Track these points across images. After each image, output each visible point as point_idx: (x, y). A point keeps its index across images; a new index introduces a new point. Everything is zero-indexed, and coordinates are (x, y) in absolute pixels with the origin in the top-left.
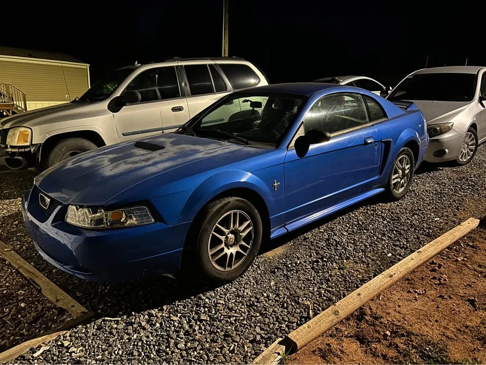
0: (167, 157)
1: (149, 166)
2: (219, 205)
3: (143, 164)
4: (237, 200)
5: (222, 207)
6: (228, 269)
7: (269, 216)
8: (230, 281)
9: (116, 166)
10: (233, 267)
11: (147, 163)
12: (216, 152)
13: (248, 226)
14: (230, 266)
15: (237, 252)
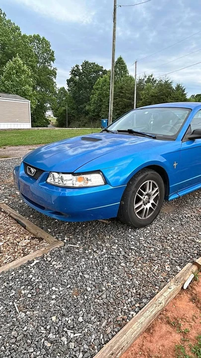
0: (106, 144)
1: (97, 149)
2: (142, 176)
3: (93, 148)
4: (152, 173)
5: (144, 177)
6: (143, 218)
7: (169, 185)
8: (144, 226)
9: (75, 150)
10: (147, 217)
11: (95, 148)
12: (136, 142)
13: (157, 191)
14: (145, 216)
15: (150, 208)
